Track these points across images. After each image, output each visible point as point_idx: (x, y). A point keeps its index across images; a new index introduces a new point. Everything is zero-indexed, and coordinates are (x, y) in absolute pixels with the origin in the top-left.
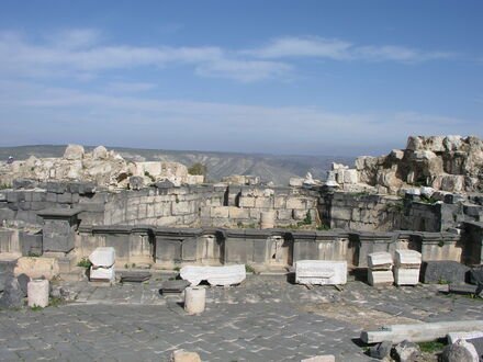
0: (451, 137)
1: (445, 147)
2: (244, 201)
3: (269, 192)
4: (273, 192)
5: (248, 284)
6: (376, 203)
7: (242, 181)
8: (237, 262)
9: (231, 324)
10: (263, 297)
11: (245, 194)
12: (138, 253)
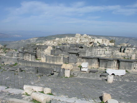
2: (126, 51)
3: (134, 49)
4: (135, 49)
5: (126, 76)
7: (126, 45)
8: (123, 69)
9: (120, 87)
10: (130, 80)
11: (126, 49)
12: (95, 64)
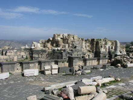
0: (65, 34)
1: (63, 37)
2: (8, 54)
3: (15, 51)
4: (16, 51)
5: (10, 78)
6: (45, 52)
7: (7, 48)
8: (6, 72)
9: (5, 90)
10: (15, 81)
11: (8, 52)
